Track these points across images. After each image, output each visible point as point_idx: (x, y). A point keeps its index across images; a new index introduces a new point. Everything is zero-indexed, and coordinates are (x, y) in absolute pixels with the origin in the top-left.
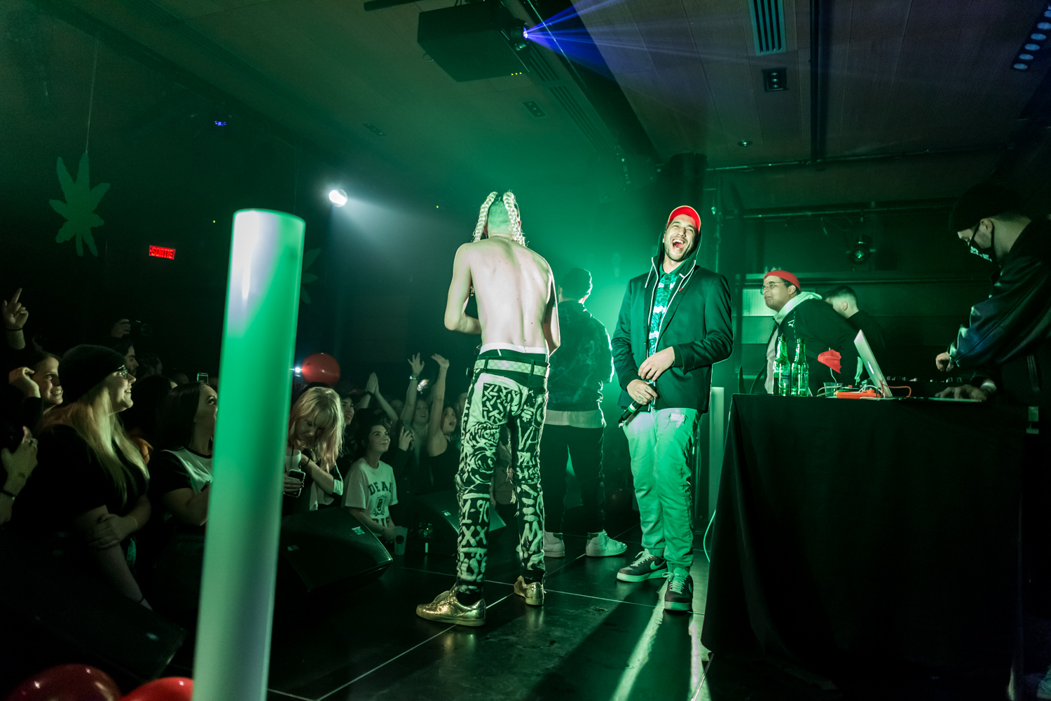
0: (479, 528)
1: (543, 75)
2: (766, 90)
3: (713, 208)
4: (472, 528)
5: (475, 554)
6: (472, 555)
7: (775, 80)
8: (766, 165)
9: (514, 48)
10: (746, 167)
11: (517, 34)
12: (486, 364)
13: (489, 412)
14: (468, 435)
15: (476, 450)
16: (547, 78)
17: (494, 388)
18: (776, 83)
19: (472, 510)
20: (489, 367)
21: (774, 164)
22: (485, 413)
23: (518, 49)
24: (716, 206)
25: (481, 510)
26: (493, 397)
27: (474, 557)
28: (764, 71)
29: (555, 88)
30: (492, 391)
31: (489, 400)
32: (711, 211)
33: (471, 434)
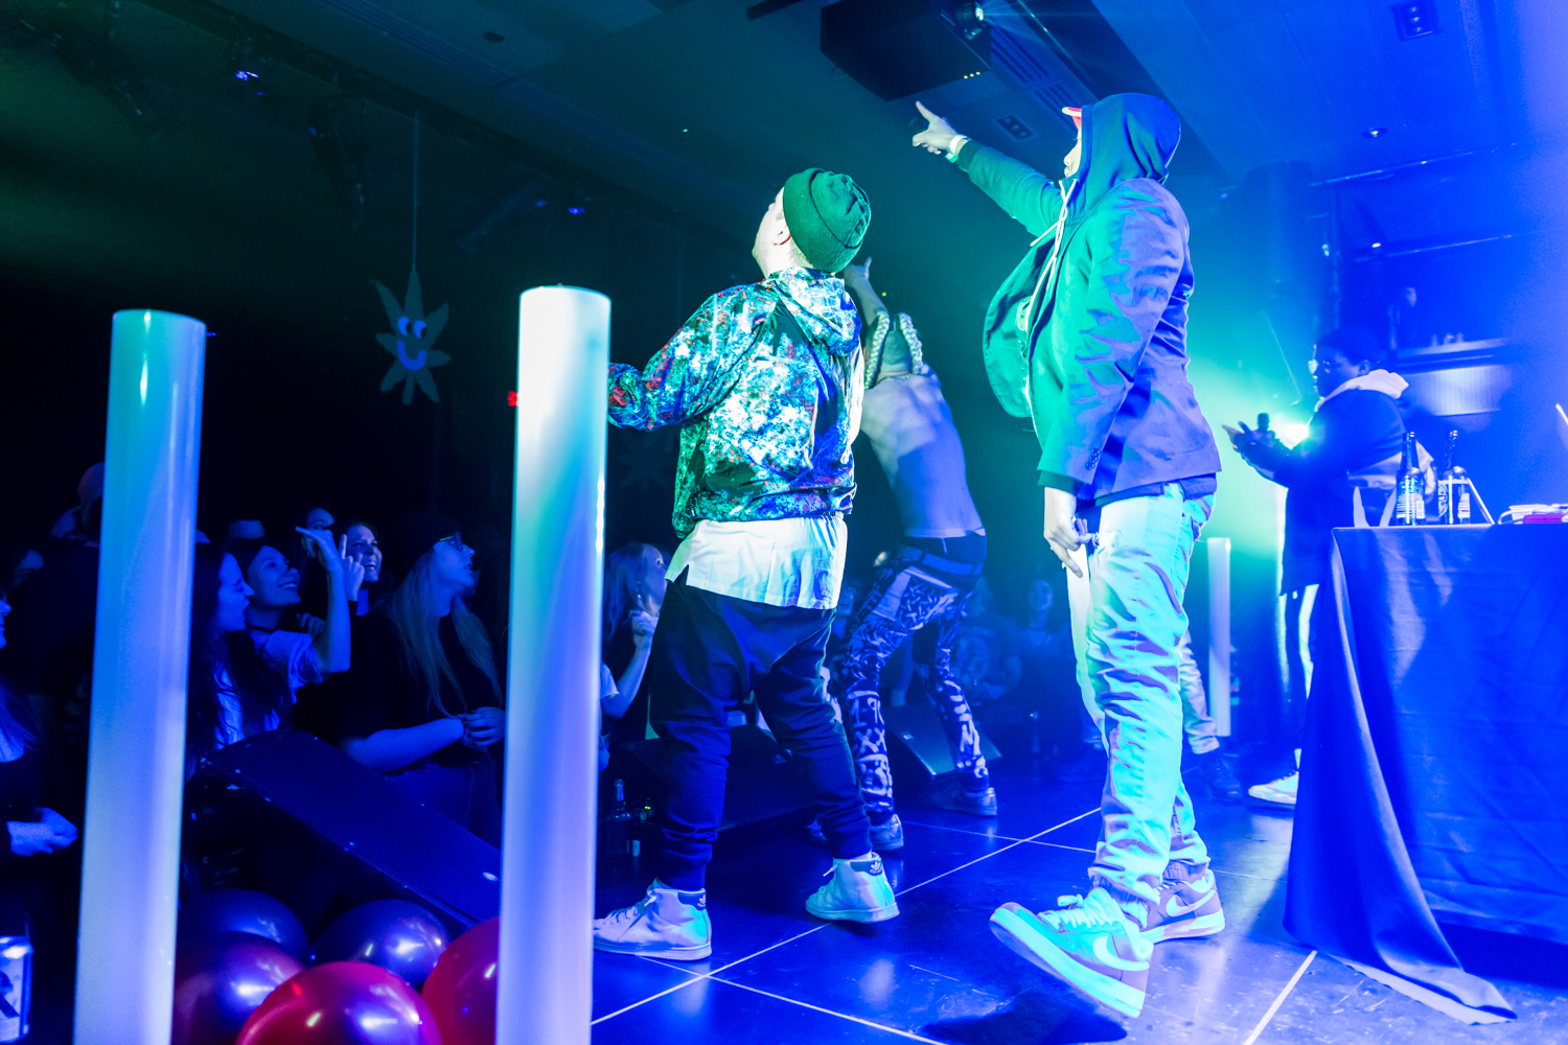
0: (877, 730)
1: (1021, 73)
2: (1402, 39)
3: (1325, 246)
4: (869, 731)
5: (880, 762)
6: (877, 764)
7: (1416, 19)
8: (1416, 164)
9: (963, 36)
10: (1380, 171)
11: (966, 15)
12: (923, 557)
13: (907, 611)
14: (863, 627)
15: (865, 647)
16: (1030, 76)
17: (923, 587)
18: (1418, 24)
19: (864, 710)
20: (925, 562)
21: (1430, 161)
22: (901, 613)
23: (970, 38)
24: (1330, 242)
25: (874, 709)
26: (917, 595)
27: (879, 766)
28: (1394, 9)
29: (1044, 91)
30: (919, 589)
31: (912, 599)
32: (1322, 251)
33: (869, 627)
